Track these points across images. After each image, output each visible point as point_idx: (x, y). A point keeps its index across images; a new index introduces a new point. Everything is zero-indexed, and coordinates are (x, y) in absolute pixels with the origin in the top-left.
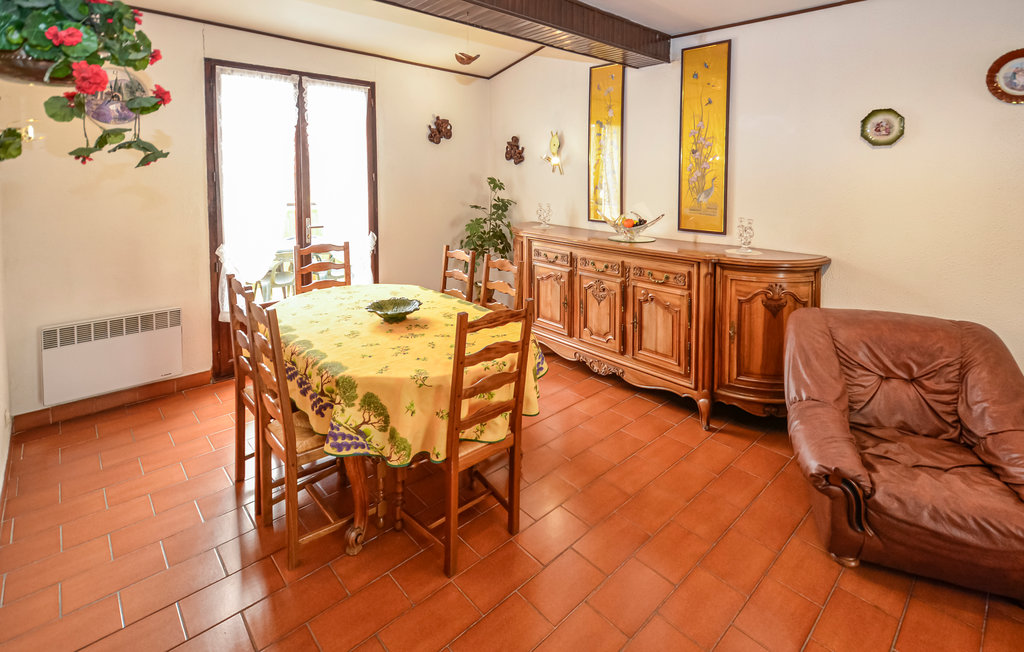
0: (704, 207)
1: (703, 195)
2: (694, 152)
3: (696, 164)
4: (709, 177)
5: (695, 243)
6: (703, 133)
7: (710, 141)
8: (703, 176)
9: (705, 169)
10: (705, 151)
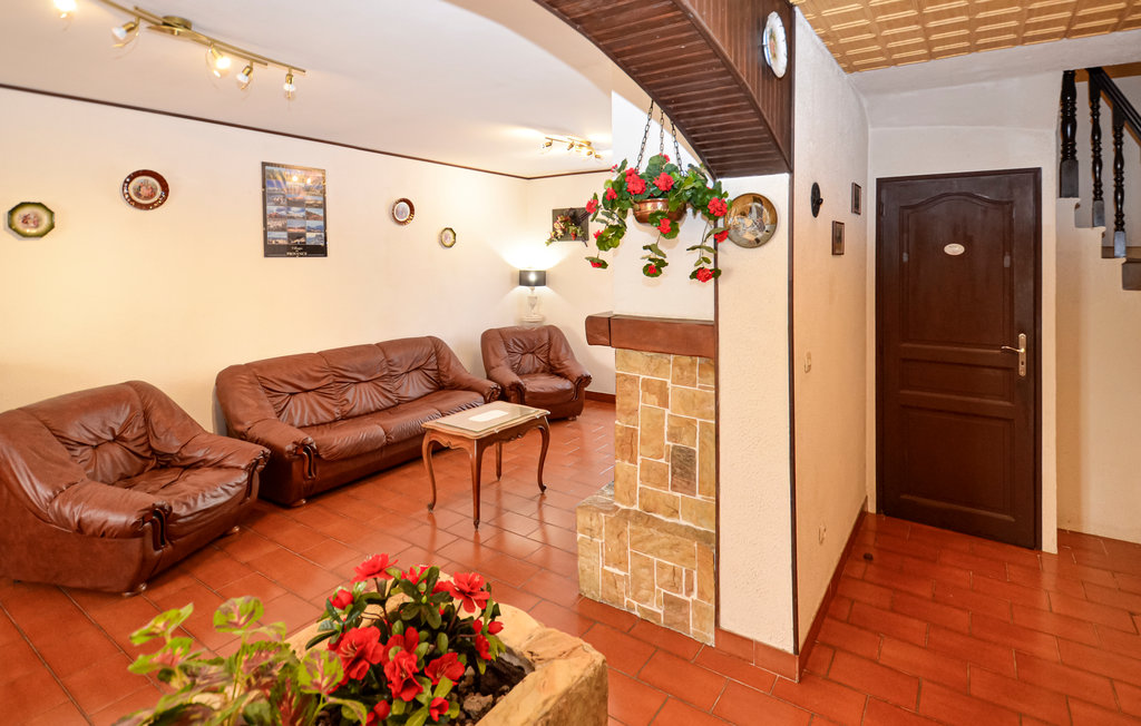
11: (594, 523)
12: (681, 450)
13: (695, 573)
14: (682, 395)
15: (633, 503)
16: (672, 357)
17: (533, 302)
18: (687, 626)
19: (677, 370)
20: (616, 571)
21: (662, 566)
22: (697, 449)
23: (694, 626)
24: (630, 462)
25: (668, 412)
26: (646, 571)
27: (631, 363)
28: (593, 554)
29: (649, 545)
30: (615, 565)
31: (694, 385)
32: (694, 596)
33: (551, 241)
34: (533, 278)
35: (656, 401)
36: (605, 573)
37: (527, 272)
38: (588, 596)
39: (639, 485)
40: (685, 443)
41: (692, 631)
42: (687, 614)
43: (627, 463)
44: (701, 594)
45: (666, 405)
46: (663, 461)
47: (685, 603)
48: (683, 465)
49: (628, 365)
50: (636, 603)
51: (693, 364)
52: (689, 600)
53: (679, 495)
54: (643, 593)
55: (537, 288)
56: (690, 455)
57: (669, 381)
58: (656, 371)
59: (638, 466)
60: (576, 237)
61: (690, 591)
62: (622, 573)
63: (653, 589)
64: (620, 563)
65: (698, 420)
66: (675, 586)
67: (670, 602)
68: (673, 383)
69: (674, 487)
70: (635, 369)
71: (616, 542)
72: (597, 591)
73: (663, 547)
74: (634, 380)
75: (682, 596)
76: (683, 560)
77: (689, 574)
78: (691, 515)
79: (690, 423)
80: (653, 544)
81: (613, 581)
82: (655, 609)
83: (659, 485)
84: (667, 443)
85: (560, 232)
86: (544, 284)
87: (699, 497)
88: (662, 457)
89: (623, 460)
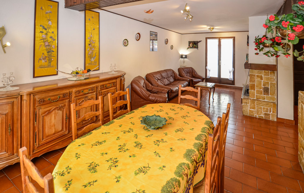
0: (93, 62)
1: (93, 59)
2: (89, 45)
3: (91, 48)
4: (94, 53)
5: (89, 75)
6: (92, 39)
7: (94, 41)
8: (93, 53)
9: (93, 50)
10: (93, 45)
11: (247, 101)
12: (266, 88)
13: (272, 109)
14: (266, 78)
15: (254, 98)
16: (263, 71)
17: (184, 62)
18: (269, 118)
19: (265, 73)
20: (253, 110)
21: (264, 108)
22: (269, 87)
23: (271, 118)
24: (254, 90)
25: (262, 81)
26: (260, 109)
27: (254, 72)
28: (247, 107)
29: (261, 105)
30: (253, 109)
31: (269, 76)
32: (272, 113)
33: (188, 48)
34: (184, 56)
35: (260, 79)
36: (250, 110)
37: (183, 55)
38: (245, 115)
39: (256, 94)
40: (267, 86)
41: (271, 119)
42: (270, 116)
43: (253, 90)
44: (273, 112)
45: (262, 80)
46: (261, 90)
47: (270, 114)
48: (266, 91)
49: (253, 72)
50: (257, 115)
51: (269, 72)
52: (270, 113)
53: (265, 96)
54: (259, 113)
55: (185, 59)
56: (268, 89)
57: (263, 76)
58: (260, 73)
59: (256, 91)
60: (195, 47)
61: (270, 112)
62: (254, 110)
63: (262, 112)
64: (254, 108)
65: (270, 82)
66: (267, 111)
67: (265, 114)
68: (264, 75)
69: (264, 94)
70: (254, 73)
71: (253, 104)
72: (248, 114)
73: (264, 105)
74: (254, 75)
75: (269, 113)
76: (269, 106)
77: (270, 109)
78: (268, 99)
79: (268, 83)
80: (262, 104)
81: (252, 112)
82: (262, 116)
83: (261, 94)
84: (262, 86)
85: (191, 46)
86: (186, 58)
87: (270, 96)
88: (261, 89)
89: (252, 90)
